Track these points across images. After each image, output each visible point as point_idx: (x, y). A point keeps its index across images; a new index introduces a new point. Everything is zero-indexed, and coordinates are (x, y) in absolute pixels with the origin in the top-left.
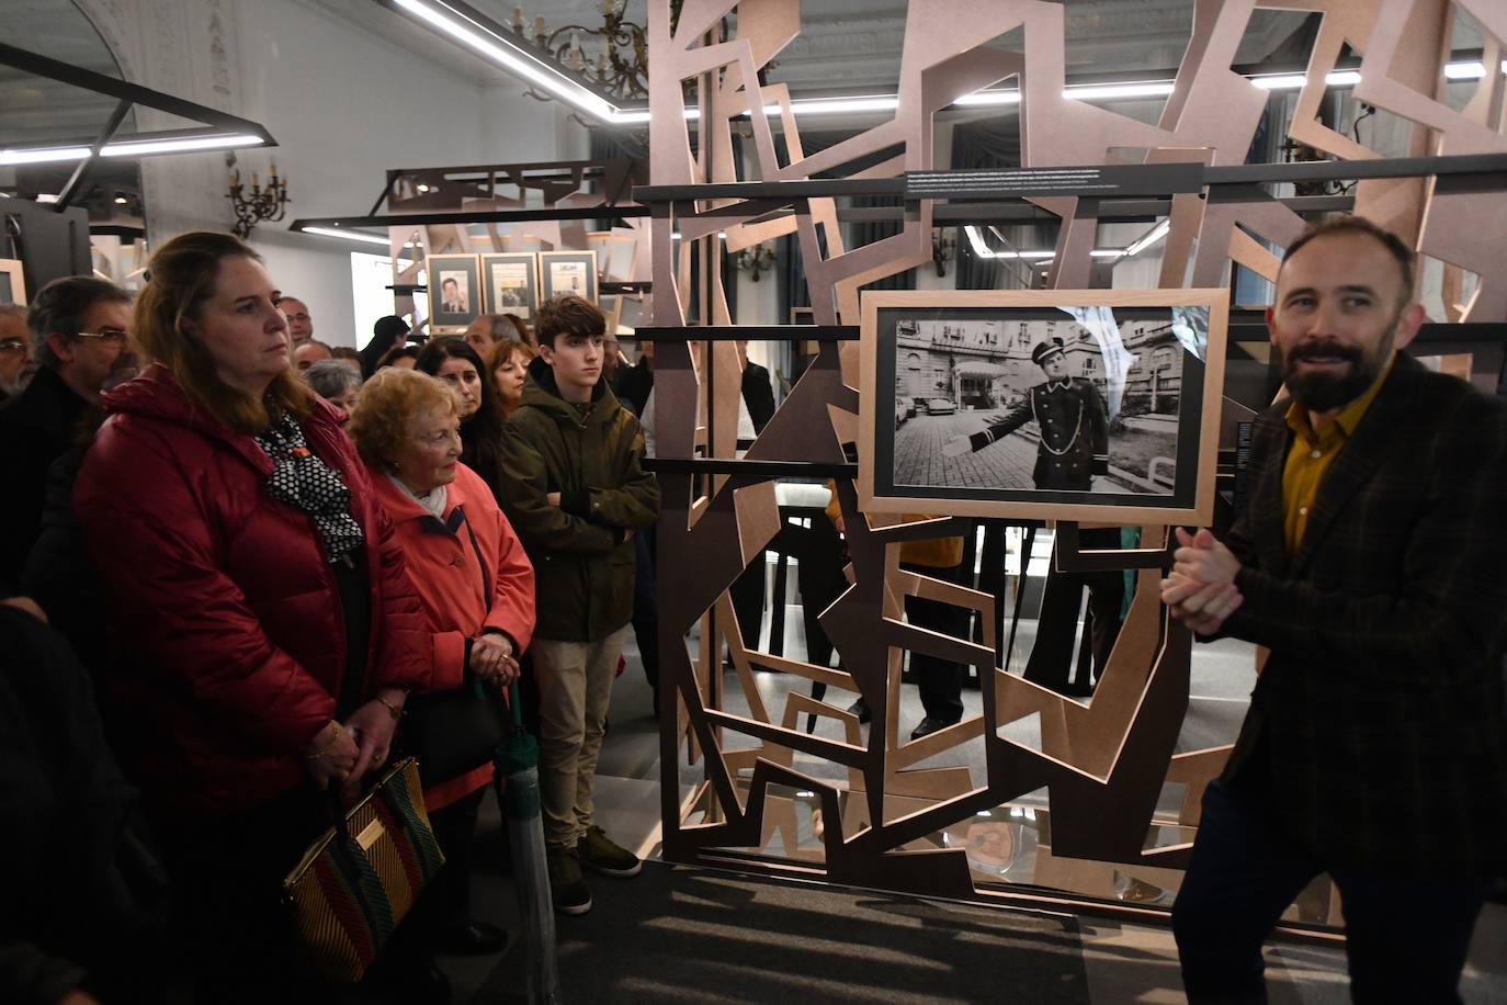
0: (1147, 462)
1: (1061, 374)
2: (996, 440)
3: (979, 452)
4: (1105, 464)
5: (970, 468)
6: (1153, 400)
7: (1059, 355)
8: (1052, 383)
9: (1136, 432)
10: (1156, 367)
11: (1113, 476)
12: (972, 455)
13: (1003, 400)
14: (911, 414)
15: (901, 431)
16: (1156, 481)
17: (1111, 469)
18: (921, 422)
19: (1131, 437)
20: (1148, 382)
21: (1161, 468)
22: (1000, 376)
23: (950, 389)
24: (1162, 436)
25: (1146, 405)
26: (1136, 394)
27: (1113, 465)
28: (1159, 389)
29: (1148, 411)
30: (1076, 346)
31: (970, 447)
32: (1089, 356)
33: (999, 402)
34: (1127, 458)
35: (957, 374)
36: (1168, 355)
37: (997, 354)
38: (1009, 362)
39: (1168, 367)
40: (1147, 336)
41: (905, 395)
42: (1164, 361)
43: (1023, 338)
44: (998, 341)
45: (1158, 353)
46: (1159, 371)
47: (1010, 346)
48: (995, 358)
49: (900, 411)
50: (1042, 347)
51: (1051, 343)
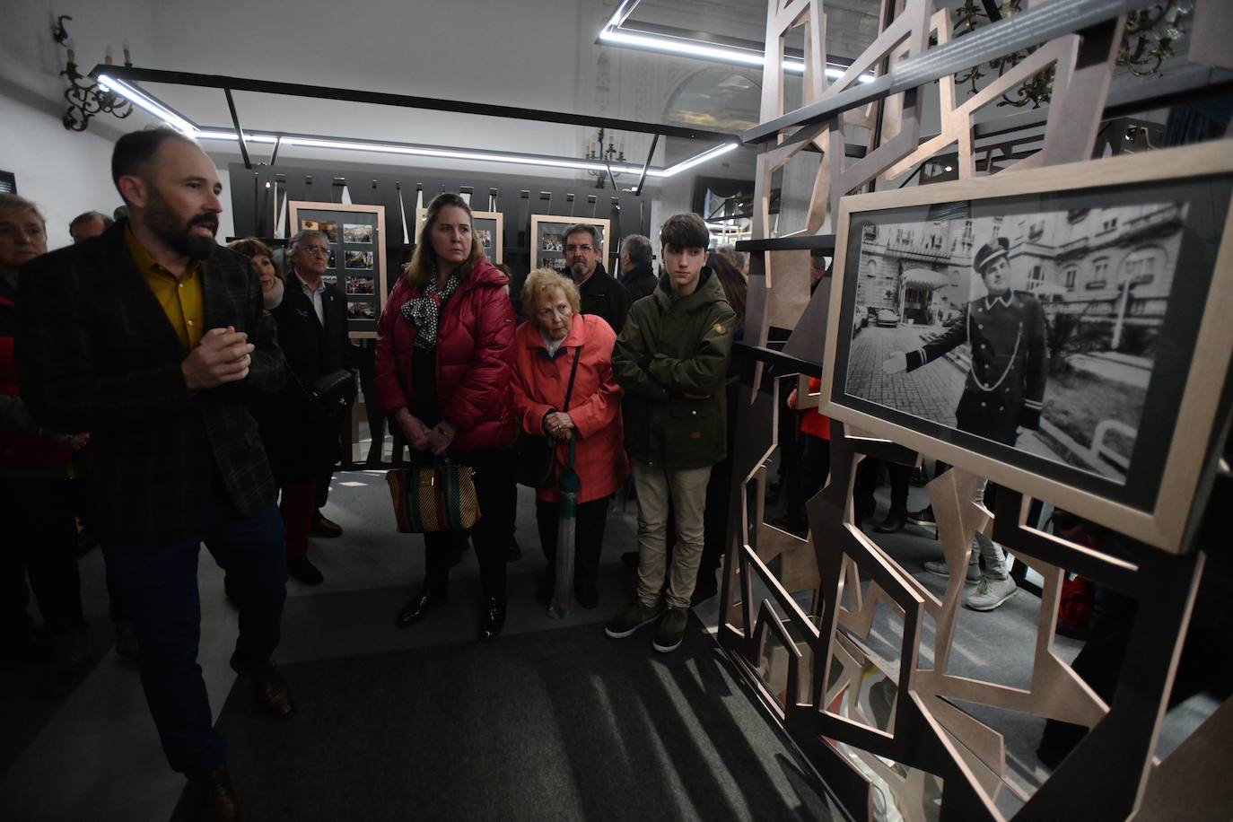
0: (1093, 424)
1: (1003, 286)
2: (928, 362)
3: (912, 373)
4: (1036, 414)
5: (902, 389)
6: (1117, 331)
7: (1003, 260)
8: (991, 298)
9: (1086, 376)
10: (1127, 278)
11: (1043, 433)
12: (905, 374)
13: (941, 315)
14: (865, 323)
15: (856, 340)
16: (1102, 456)
17: (1043, 423)
18: (871, 332)
19: (1077, 383)
20: (1112, 302)
21: (1112, 437)
22: (941, 287)
23: (897, 301)
24: (1122, 388)
25: (1106, 338)
26: (1093, 320)
27: (1047, 419)
28: (1127, 315)
29: (1107, 348)
30: (1024, 248)
31: (905, 366)
32: (1037, 261)
33: (936, 317)
34: (1066, 413)
35: (904, 283)
36: (1151, 259)
37: (940, 260)
38: (951, 269)
39: (1147, 280)
40: (1121, 230)
41: (862, 303)
42: (1143, 270)
43: (967, 240)
44: (943, 245)
45: (1134, 257)
46: (1132, 286)
47: (953, 250)
48: (938, 265)
49: (857, 320)
50: (985, 251)
51: (996, 246)
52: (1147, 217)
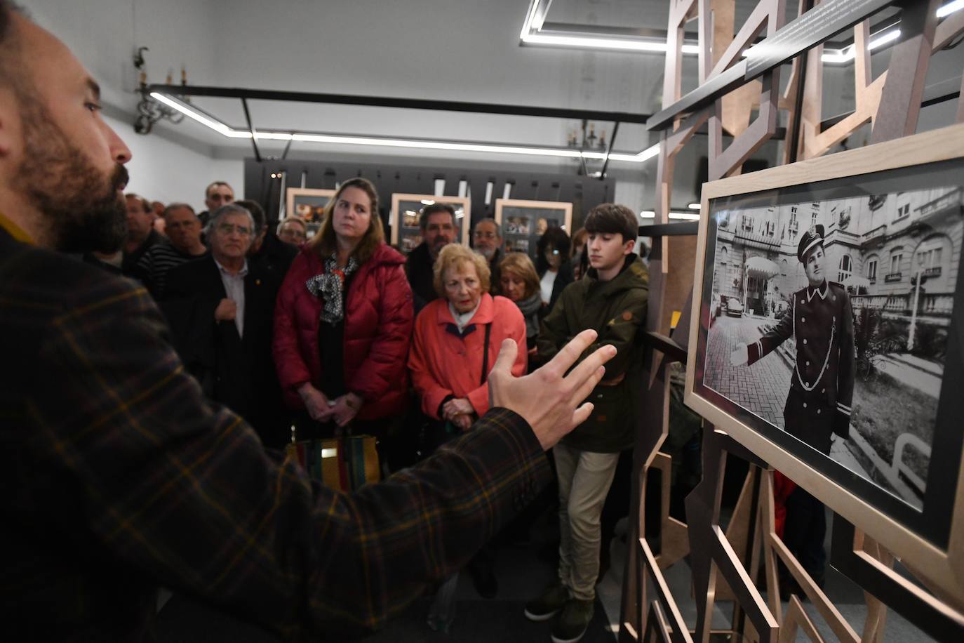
0: (894, 436)
1: (819, 277)
2: (763, 356)
3: (751, 366)
4: (846, 419)
5: (744, 383)
6: (912, 328)
7: (819, 249)
8: (811, 288)
9: (887, 380)
10: (919, 271)
11: (852, 442)
12: (747, 368)
13: (773, 307)
14: (718, 313)
15: (712, 329)
16: (902, 475)
17: (853, 431)
18: (723, 321)
19: (879, 387)
20: (907, 297)
21: (909, 450)
22: (773, 276)
23: (741, 289)
24: (918, 397)
25: (902, 338)
26: (892, 316)
27: (855, 426)
28: (920, 313)
29: (903, 350)
30: (836, 236)
31: (746, 359)
32: (844, 251)
33: (770, 308)
34: (870, 421)
35: (747, 270)
36: (939, 250)
37: (773, 248)
38: (781, 257)
39: (935, 273)
40: (914, 216)
41: (717, 291)
42: (931, 263)
43: (793, 227)
44: (775, 232)
45: (924, 247)
46: (924, 280)
47: (782, 237)
48: (772, 253)
49: (713, 308)
50: (806, 239)
51: (814, 234)
52: (934, 203)
